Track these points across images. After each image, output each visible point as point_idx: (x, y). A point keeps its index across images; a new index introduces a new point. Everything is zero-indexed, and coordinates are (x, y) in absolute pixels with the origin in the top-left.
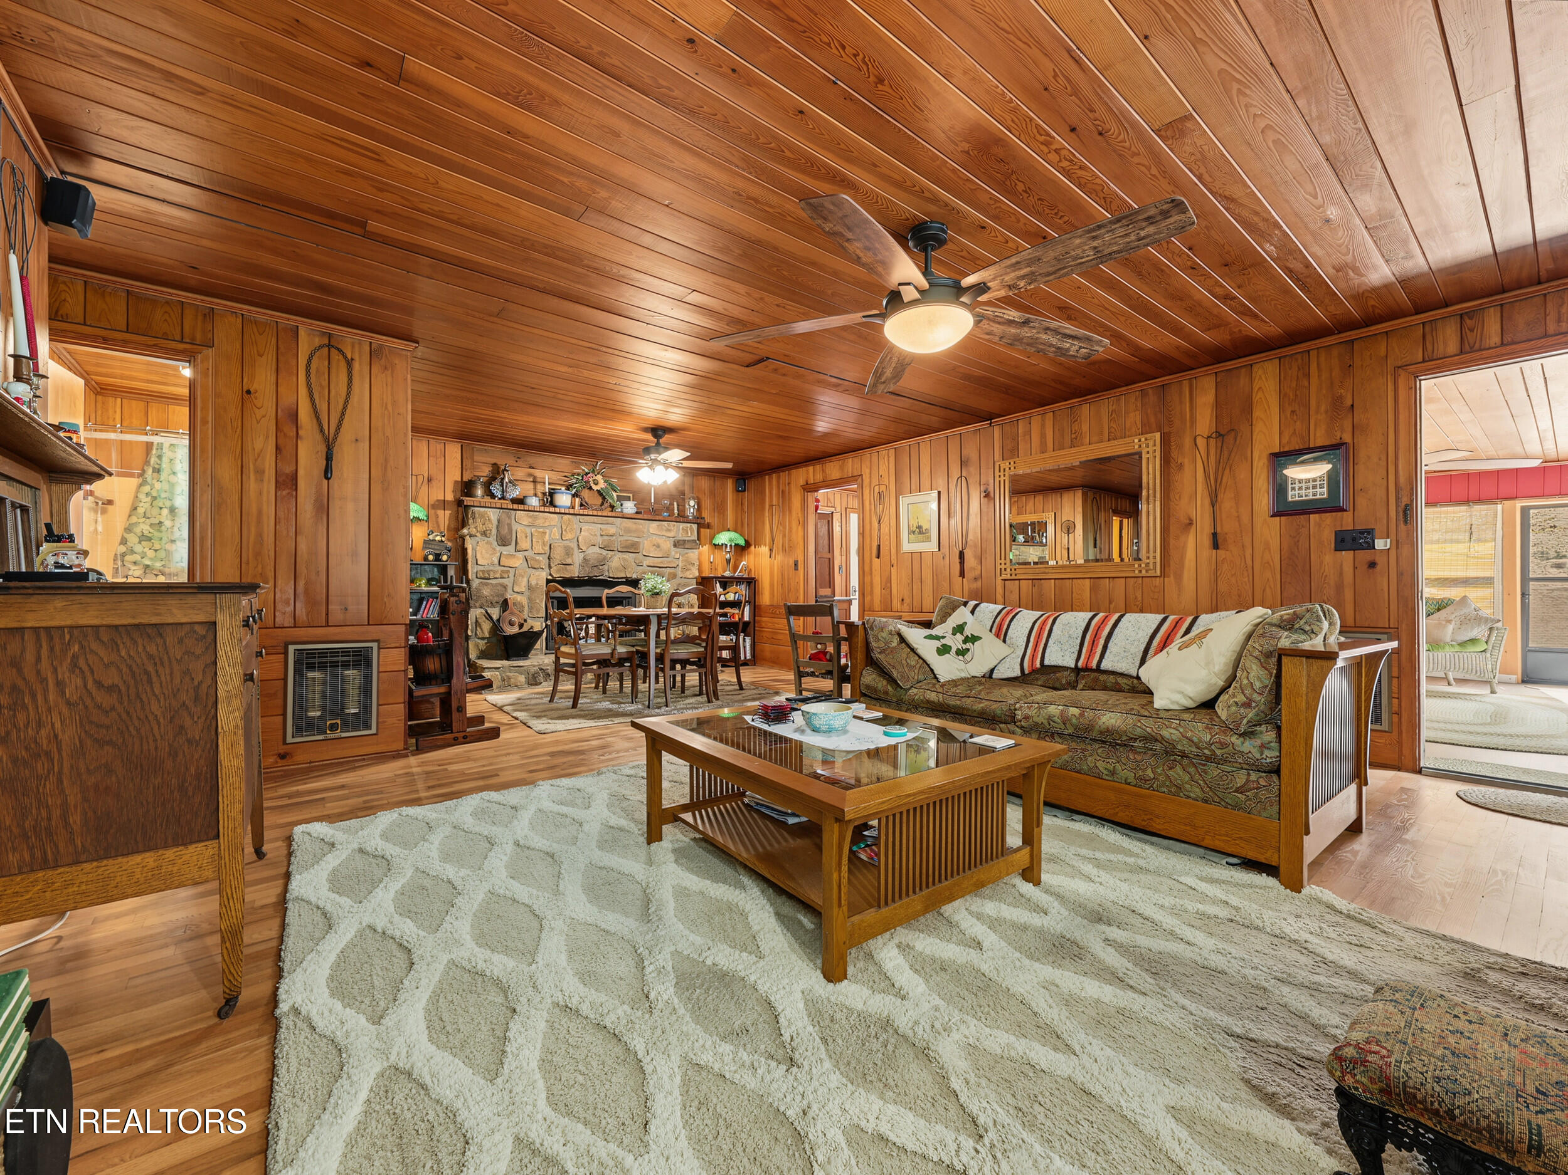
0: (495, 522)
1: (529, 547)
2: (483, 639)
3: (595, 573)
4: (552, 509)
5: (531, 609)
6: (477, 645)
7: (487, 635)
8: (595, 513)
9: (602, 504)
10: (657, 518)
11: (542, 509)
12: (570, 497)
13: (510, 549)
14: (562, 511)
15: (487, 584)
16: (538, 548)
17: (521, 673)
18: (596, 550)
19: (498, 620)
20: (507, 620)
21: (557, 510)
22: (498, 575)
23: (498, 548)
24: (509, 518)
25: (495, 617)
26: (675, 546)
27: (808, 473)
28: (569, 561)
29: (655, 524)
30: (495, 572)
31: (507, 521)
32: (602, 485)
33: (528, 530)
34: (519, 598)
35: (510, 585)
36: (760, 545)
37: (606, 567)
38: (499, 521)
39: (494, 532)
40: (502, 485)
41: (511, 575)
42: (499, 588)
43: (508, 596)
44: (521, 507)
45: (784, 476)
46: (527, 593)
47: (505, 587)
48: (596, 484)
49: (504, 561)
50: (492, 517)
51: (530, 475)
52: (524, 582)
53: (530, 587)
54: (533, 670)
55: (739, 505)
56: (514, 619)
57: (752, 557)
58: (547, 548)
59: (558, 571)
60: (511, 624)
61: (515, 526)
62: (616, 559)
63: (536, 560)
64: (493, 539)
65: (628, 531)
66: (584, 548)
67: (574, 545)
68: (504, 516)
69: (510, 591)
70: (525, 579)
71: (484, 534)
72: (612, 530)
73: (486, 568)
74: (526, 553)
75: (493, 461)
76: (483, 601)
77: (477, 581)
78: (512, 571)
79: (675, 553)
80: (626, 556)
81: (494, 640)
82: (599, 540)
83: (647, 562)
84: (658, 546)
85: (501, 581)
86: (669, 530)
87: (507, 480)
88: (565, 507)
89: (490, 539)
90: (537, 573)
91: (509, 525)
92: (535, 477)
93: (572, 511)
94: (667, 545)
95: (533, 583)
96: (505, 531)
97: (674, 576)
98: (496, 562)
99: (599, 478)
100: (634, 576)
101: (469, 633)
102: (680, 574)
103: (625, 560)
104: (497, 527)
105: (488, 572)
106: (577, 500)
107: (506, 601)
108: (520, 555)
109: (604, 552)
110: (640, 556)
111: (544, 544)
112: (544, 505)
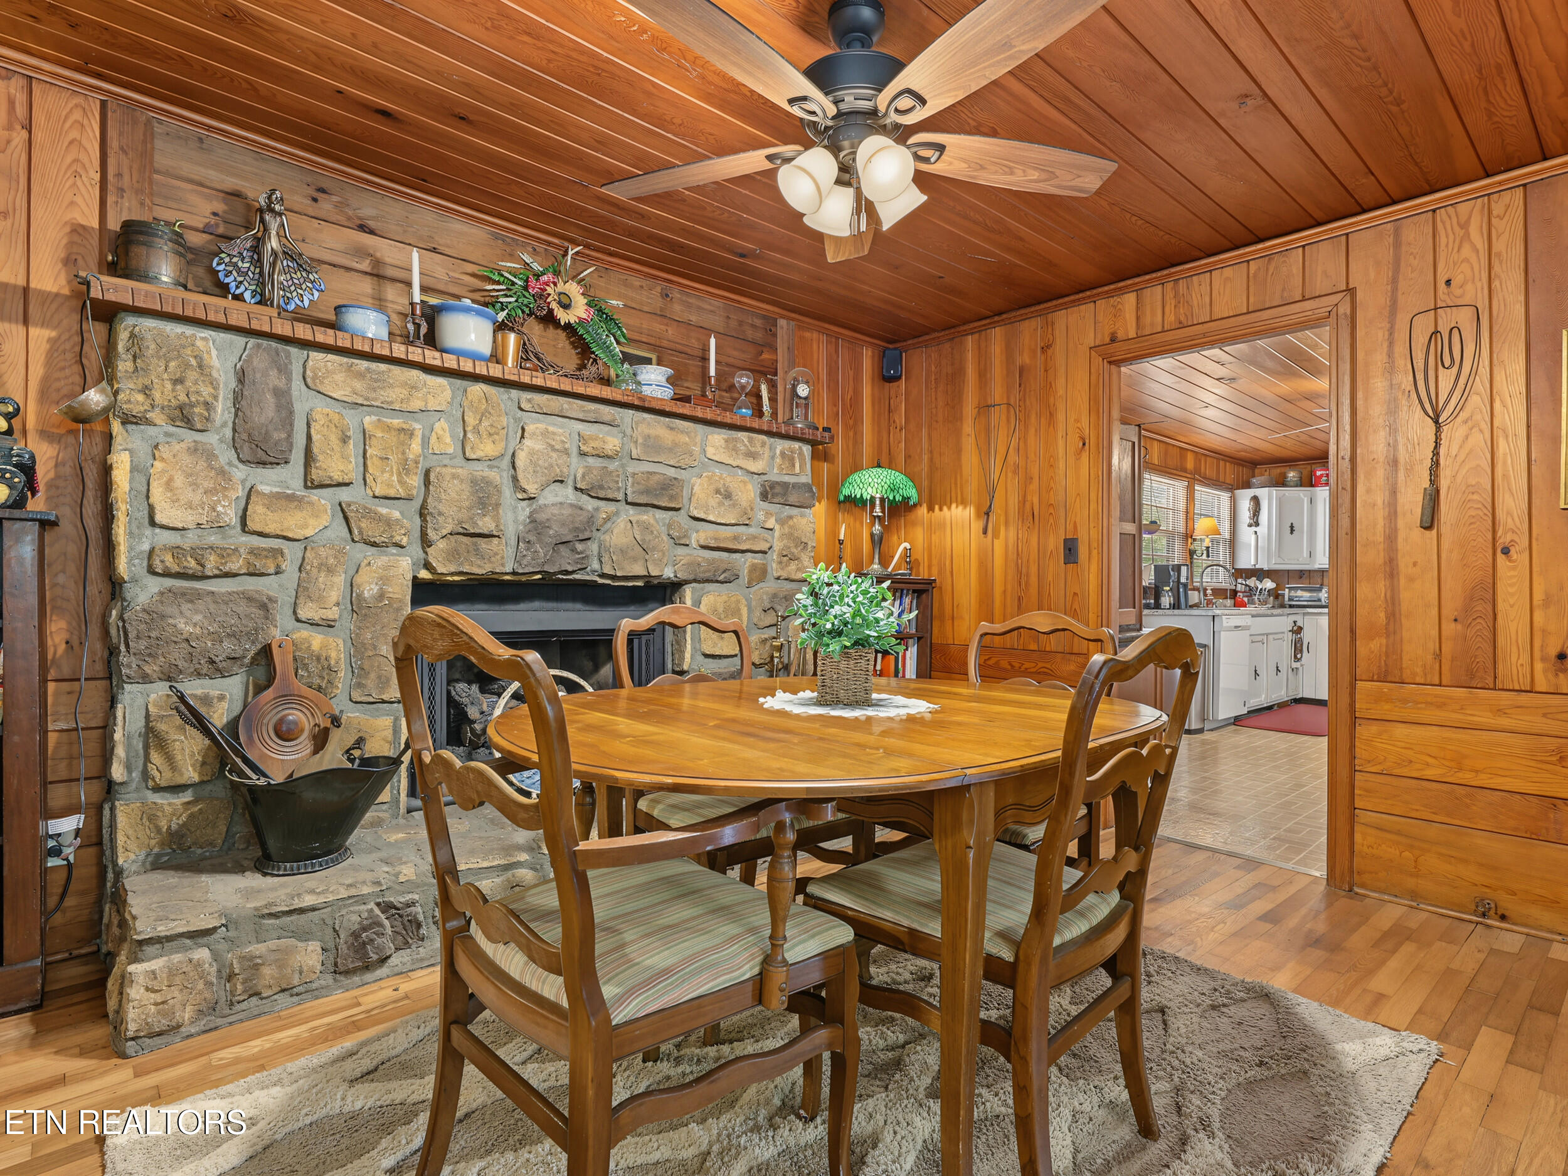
0: (227, 382)
1: (355, 475)
2: (176, 789)
3: (564, 562)
4: (432, 357)
5: (359, 673)
6: (150, 816)
7: (191, 774)
8: (566, 385)
9: (582, 367)
10: (728, 418)
11: (399, 351)
12: (487, 328)
13: (290, 476)
14: (467, 366)
15: (193, 597)
16: (385, 481)
17: (304, 936)
18: (567, 494)
19: (233, 726)
20: (271, 719)
21: (450, 362)
22: (234, 566)
23: (240, 472)
24: (284, 370)
25: (219, 717)
26: (764, 496)
27: (1117, 314)
28: (486, 524)
29: (717, 437)
30: (223, 553)
31: (275, 379)
32: (579, 311)
33: (351, 419)
34: (316, 640)
35: (285, 599)
36: (945, 503)
37: (593, 547)
38: (241, 377)
39: (223, 411)
40: (258, 262)
41: (290, 566)
42: (242, 608)
43: (276, 634)
44: (324, 336)
45: (1029, 330)
46: (347, 624)
47: (265, 606)
48: (566, 306)
49: (260, 517)
50: (214, 359)
51: (361, 252)
52: (335, 589)
53: (356, 605)
54: (352, 919)
55: (885, 411)
56: (295, 715)
57: (919, 534)
58: (415, 481)
59: (453, 555)
60: (285, 733)
61: (302, 402)
62: (621, 523)
63: (379, 518)
64: (217, 440)
65: (652, 445)
66: (532, 489)
67: (500, 477)
68: (260, 362)
69: (283, 618)
70: (340, 580)
71: (183, 416)
72: (612, 442)
73: (190, 540)
74: (344, 495)
75: (231, 183)
76: (177, 655)
77: (154, 585)
78: (293, 553)
79: (766, 514)
80: (649, 516)
81: (219, 790)
82: (576, 467)
83: (701, 535)
84: (728, 496)
85: (251, 584)
86: (753, 456)
87: (274, 243)
88: (475, 357)
89: (211, 439)
90: (380, 560)
91: (283, 397)
92: (377, 263)
93: (495, 371)
94: (748, 492)
95: (369, 590)
96: (265, 413)
97: (760, 574)
98: (231, 516)
99: (573, 289)
100: (668, 573)
101: (117, 772)
102: (774, 569)
103: (646, 528)
104: (237, 397)
105: (197, 553)
106: (512, 338)
107: (266, 652)
108: (324, 499)
109: (590, 504)
110: (681, 518)
111: (405, 468)
112: (408, 341)
